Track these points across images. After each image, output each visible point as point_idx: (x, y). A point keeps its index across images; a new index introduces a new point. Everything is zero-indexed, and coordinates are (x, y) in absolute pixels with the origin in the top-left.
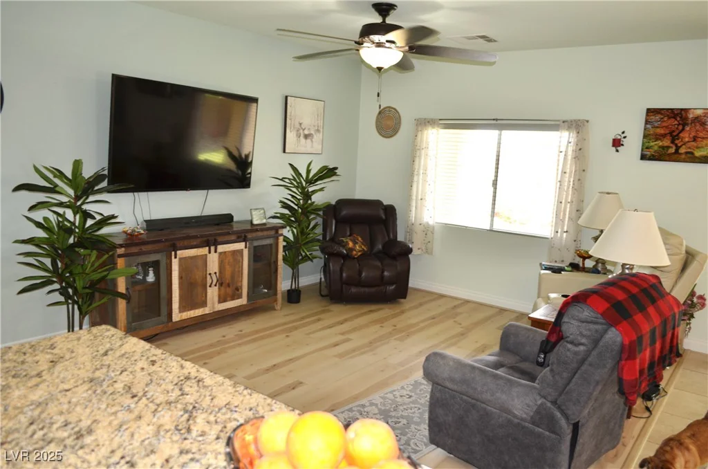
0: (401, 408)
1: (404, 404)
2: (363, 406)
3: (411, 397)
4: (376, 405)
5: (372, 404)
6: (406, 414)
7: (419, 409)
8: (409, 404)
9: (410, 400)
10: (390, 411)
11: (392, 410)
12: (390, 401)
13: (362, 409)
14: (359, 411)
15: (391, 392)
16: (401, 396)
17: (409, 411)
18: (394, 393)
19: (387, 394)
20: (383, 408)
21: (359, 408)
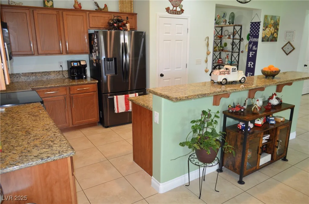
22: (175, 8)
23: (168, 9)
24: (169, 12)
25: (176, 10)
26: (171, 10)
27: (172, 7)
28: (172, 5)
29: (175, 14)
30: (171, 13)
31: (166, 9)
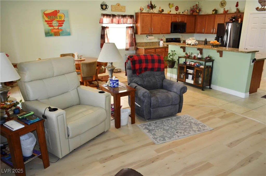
0: (183, 128)
1: (181, 129)
2: (199, 131)
3: (177, 132)
4: (193, 131)
5: (195, 131)
6: (182, 126)
7: (176, 127)
8: (180, 129)
9: (178, 131)
10: (188, 128)
11: (187, 128)
12: (187, 131)
13: (199, 130)
14: (201, 129)
15: (185, 135)
16: (181, 133)
17: (180, 127)
18: (183, 135)
19: (187, 135)
20: (191, 129)
21: (200, 130)
22: (263, 7)
23: (257, 9)
24: (258, 10)
25: (264, 8)
26: (259, 9)
27: (261, 6)
28: (261, 5)
29: (263, 10)
30: (259, 11)
31: (256, 8)
